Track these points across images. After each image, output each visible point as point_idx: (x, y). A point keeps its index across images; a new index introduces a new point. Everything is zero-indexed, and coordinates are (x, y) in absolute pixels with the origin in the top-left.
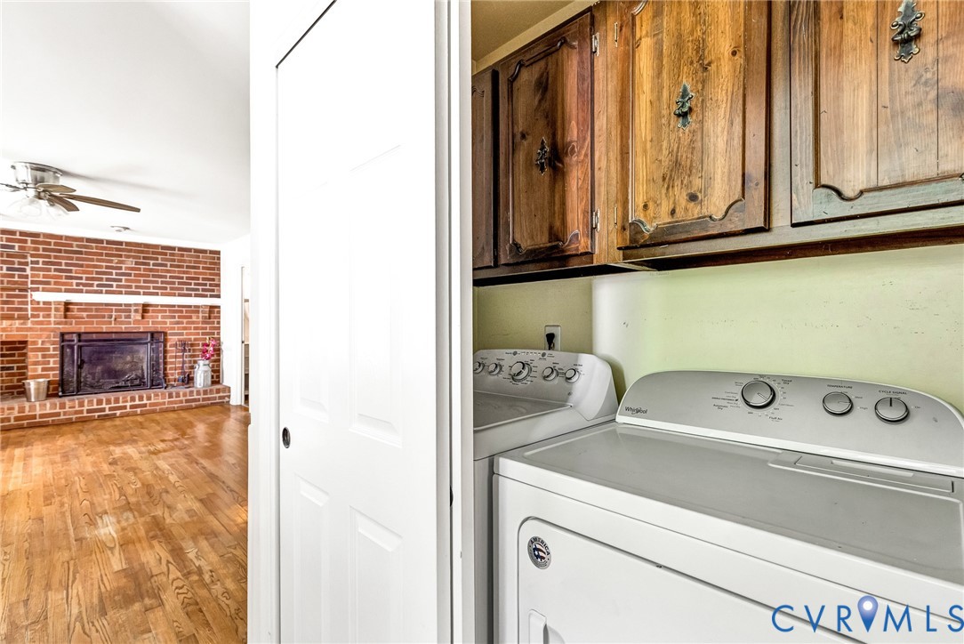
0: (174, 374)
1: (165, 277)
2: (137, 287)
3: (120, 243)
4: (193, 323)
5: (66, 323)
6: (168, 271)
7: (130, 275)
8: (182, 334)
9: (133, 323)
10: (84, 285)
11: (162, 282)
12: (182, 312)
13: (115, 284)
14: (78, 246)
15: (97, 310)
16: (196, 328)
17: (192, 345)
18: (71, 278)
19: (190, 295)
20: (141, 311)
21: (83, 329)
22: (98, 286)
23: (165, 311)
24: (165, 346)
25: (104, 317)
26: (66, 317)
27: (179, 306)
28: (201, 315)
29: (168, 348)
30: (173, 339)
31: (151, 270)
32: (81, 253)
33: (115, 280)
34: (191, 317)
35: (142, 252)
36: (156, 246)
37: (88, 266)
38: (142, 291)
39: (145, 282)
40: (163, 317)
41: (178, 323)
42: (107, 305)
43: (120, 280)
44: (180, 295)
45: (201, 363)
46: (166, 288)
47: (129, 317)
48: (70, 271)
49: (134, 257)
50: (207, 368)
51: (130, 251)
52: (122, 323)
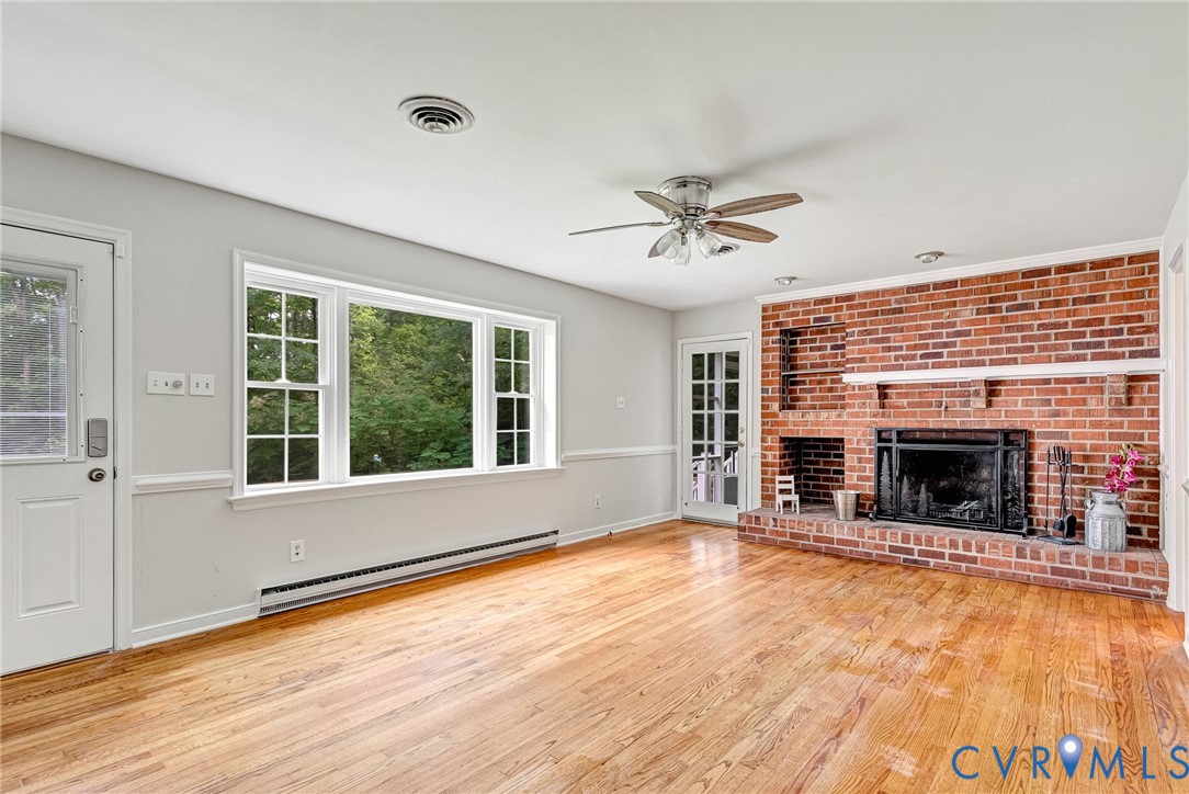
0: (1046, 509)
1: (1030, 327)
2: (979, 352)
3: (953, 283)
4: (1089, 413)
5: (883, 415)
6: (1036, 317)
7: (968, 333)
8: (1064, 436)
9: (974, 416)
10: (905, 358)
11: (1024, 339)
12: (1064, 391)
13: (945, 351)
14: (897, 301)
15: (921, 395)
16: (1094, 425)
17: (1086, 458)
18: (889, 349)
19: (1083, 358)
20: (983, 393)
21: (902, 426)
22: (922, 357)
23: (1031, 392)
24: (1029, 457)
25: (930, 405)
26: (883, 406)
27: (1057, 381)
28: (1106, 396)
29: (1036, 461)
30: (1042, 447)
31: (1003, 319)
32: (900, 311)
33: (946, 345)
34: (1084, 402)
35: (989, 290)
36: (1012, 275)
37: (909, 329)
38: (987, 358)
39: (992, 341)
40: (1026, 403)
41: (1056, 414)
42: (935, 385)
43: (954, 344)
44: (1059, 360)
45: (1099, 497)
46: (1031, 349)
47: (966, 404)
48: (888, 340)
49: (974, 302)
50: (1113, 510)
51: (967, 293)
52: (956, 414)
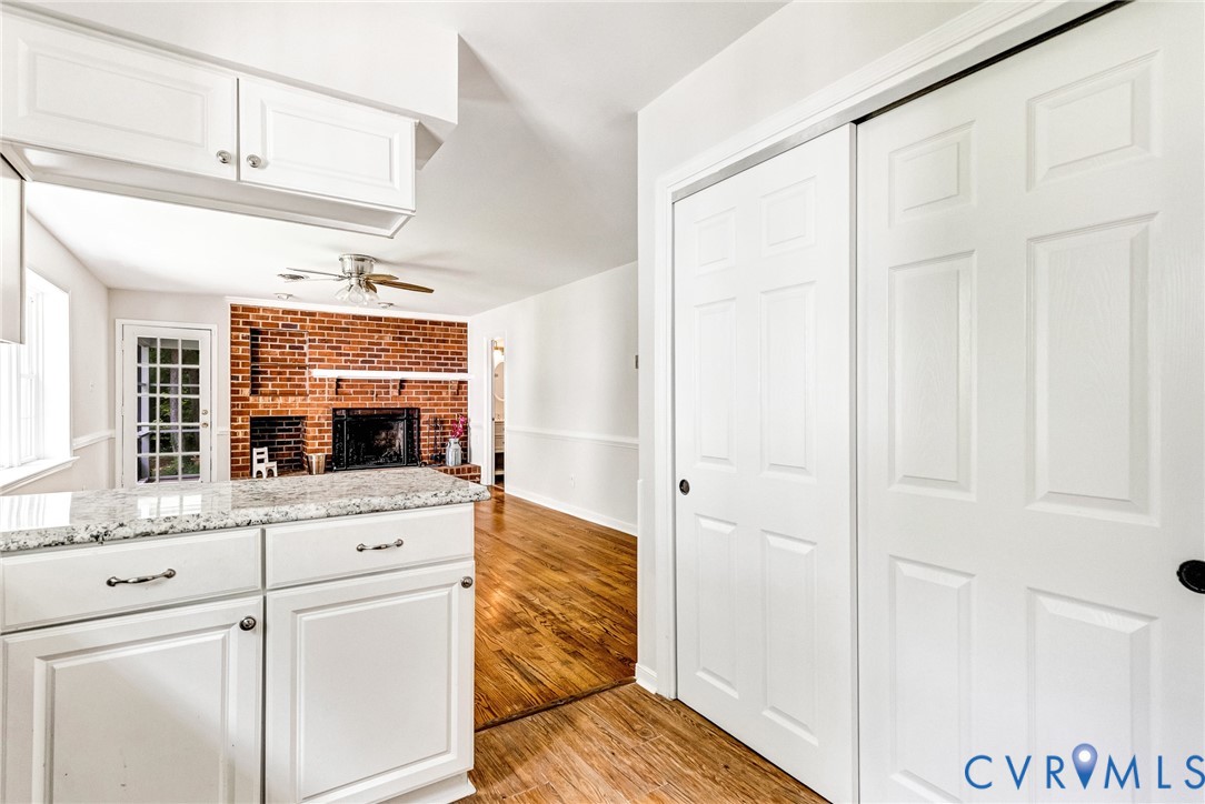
0: (426, 452)
1: (418, 351)
2: (394, 363)
3: (380, 319)
4: (443, 399)
5: (337, 399)
6: (421, 346)
7: (388, 350)
8: (433, 411)
9: (392, 400)
10: (352, 362)
11: (416, 357)
12: (433, 387)
13: (376, 360)
14: (346, 323)
15: (362, 386)
16: (445, 405)
17: (442, 422)
18: (341, 355)
19: (440, 371)
20: (398, 387)
21: (350, 405)
22: (362, 362)
23: (419, 387)
24: (419, 423)
25: (367, 393)
26: (337, 394)
27: (431, 382)
28: (450, 390)
29: (422, 425)
30: (425, 416)
31: (406, 345)
32: (348, 330)
33: (376, 356)
34: (441, 393)
35: (399, 327)
36: (410, 321)
37: (354, 343)
38: (398, 366)
39: (401, 357)
40: (417, 393)
41: (430, 399)
42: (370, 381)
43: (380, 356)
44: (432, 370)
45: (452, 440)
46: (419, 363)
47: (387, 393)
48: (340, 348)
49: (393, 332)
50: (458, 447)
51: (388, 326)
52: (382, 399)
